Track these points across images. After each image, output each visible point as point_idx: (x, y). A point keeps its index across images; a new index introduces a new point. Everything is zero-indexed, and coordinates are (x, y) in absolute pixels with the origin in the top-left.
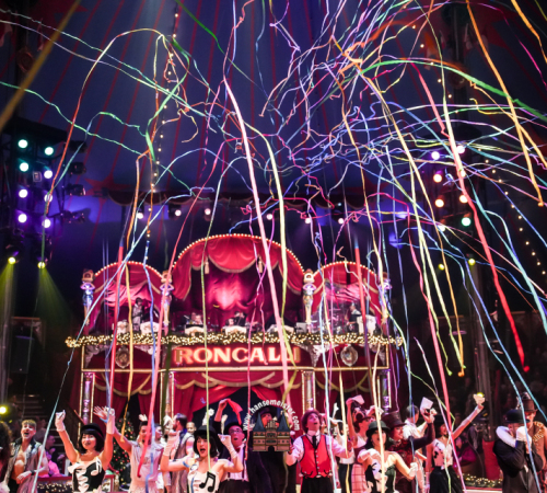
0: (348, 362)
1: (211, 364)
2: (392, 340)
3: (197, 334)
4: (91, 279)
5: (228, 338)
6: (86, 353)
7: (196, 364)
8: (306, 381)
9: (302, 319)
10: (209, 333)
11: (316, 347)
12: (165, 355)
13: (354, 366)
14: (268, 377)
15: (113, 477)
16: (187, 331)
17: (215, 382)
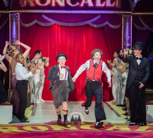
1: (49, 7)
7: (37, 7)
8: (125, 23)
17: (53, 22)
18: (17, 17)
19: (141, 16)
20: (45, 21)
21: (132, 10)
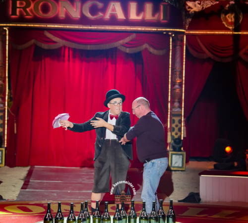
0: (231, 24)
1: (56, 19)
11: (190, 4)
13: (235, 30)
14: (127, 40)
18: (4, 33)
20: (49, 41)
21: (185, 27)
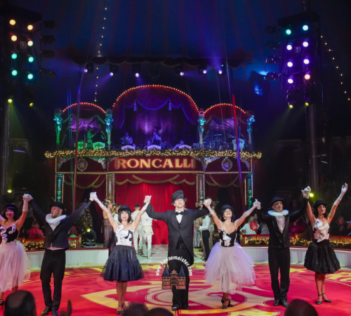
1: (138, 169)
2: (255, 155)
3: (129, 150)
4: (60, 114)
5: (149, 152)
6: (58, 162)
7: (128, 169)
8: (199, 180)
9: (197, 141)
10: (136, 149)
12: (108, 163)
13: (229, 171)
14: (175, 178)
15: (77, 239)
16: (123, 148)
17: (141, 180)
18: (112, 177)
19: (212, 175)
20: (135, 180)
21: (204, 170)
